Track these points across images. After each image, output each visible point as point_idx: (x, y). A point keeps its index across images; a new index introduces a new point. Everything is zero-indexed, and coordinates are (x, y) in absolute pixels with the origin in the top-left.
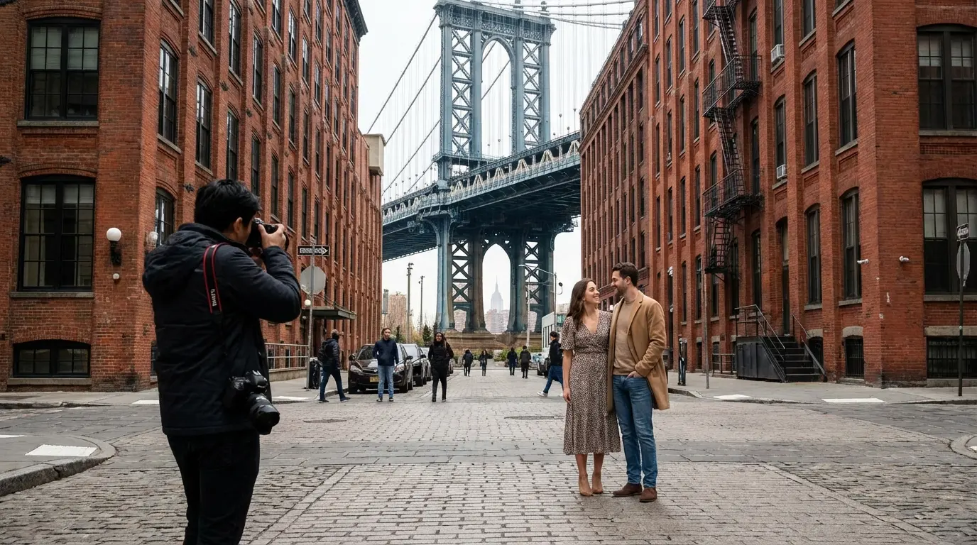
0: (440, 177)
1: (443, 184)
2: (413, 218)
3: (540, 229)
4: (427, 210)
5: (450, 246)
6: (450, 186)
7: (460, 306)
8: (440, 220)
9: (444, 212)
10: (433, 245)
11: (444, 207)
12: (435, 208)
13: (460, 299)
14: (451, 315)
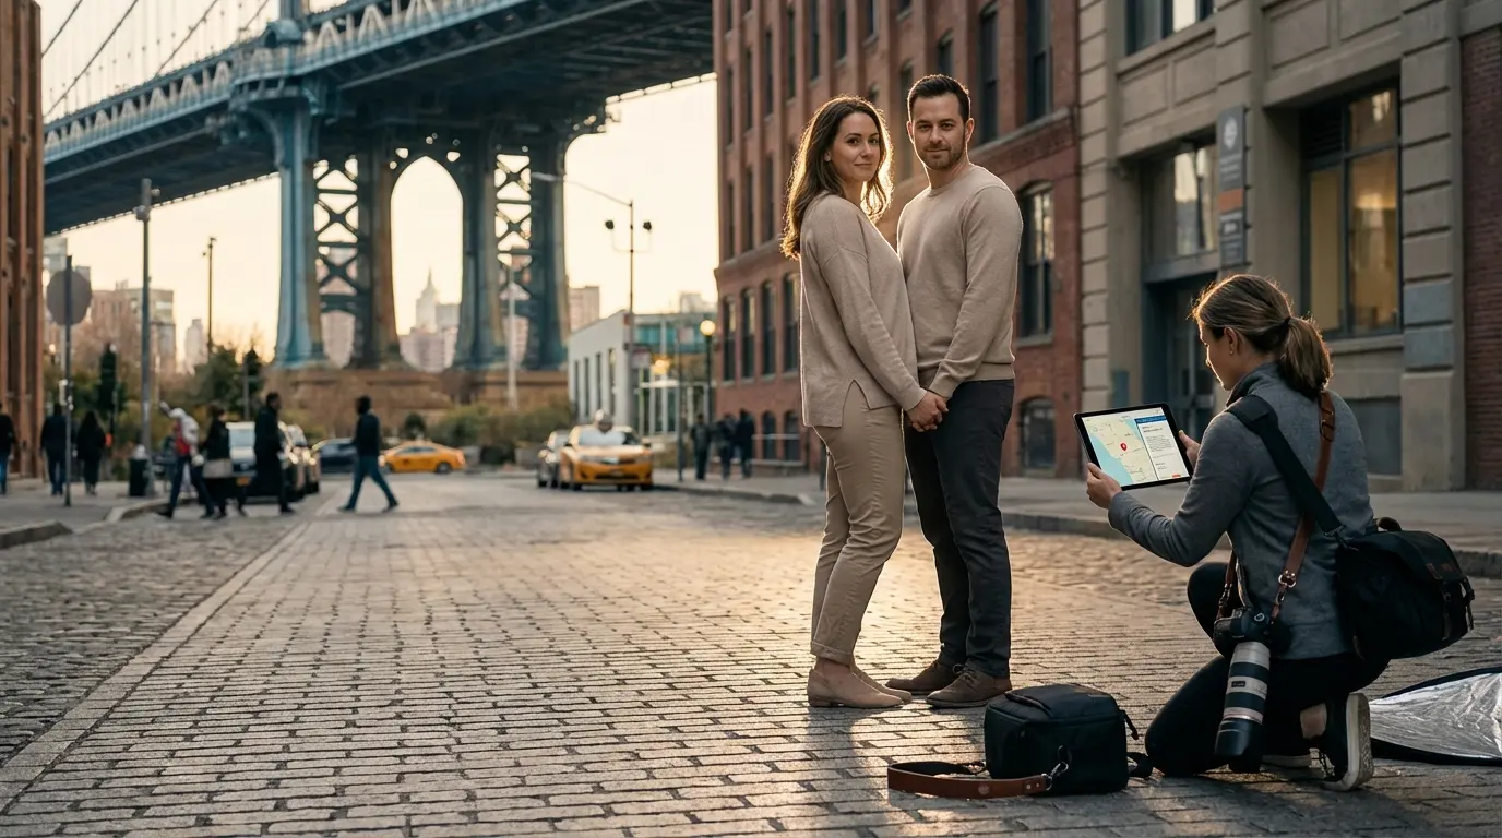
0: (283, 14)
1: (288, 27)
2: (219, 109)
3: (535, 129)
4: (253, 85)
5: (310, 166)
6: (302, 30)
7: (336, 303)
8: (285, 109)
9: (292, 92)
10: (269, 169)
11: (294, 81)
12: (272, 83)
13: (338, 287)
14: (315, 324)
